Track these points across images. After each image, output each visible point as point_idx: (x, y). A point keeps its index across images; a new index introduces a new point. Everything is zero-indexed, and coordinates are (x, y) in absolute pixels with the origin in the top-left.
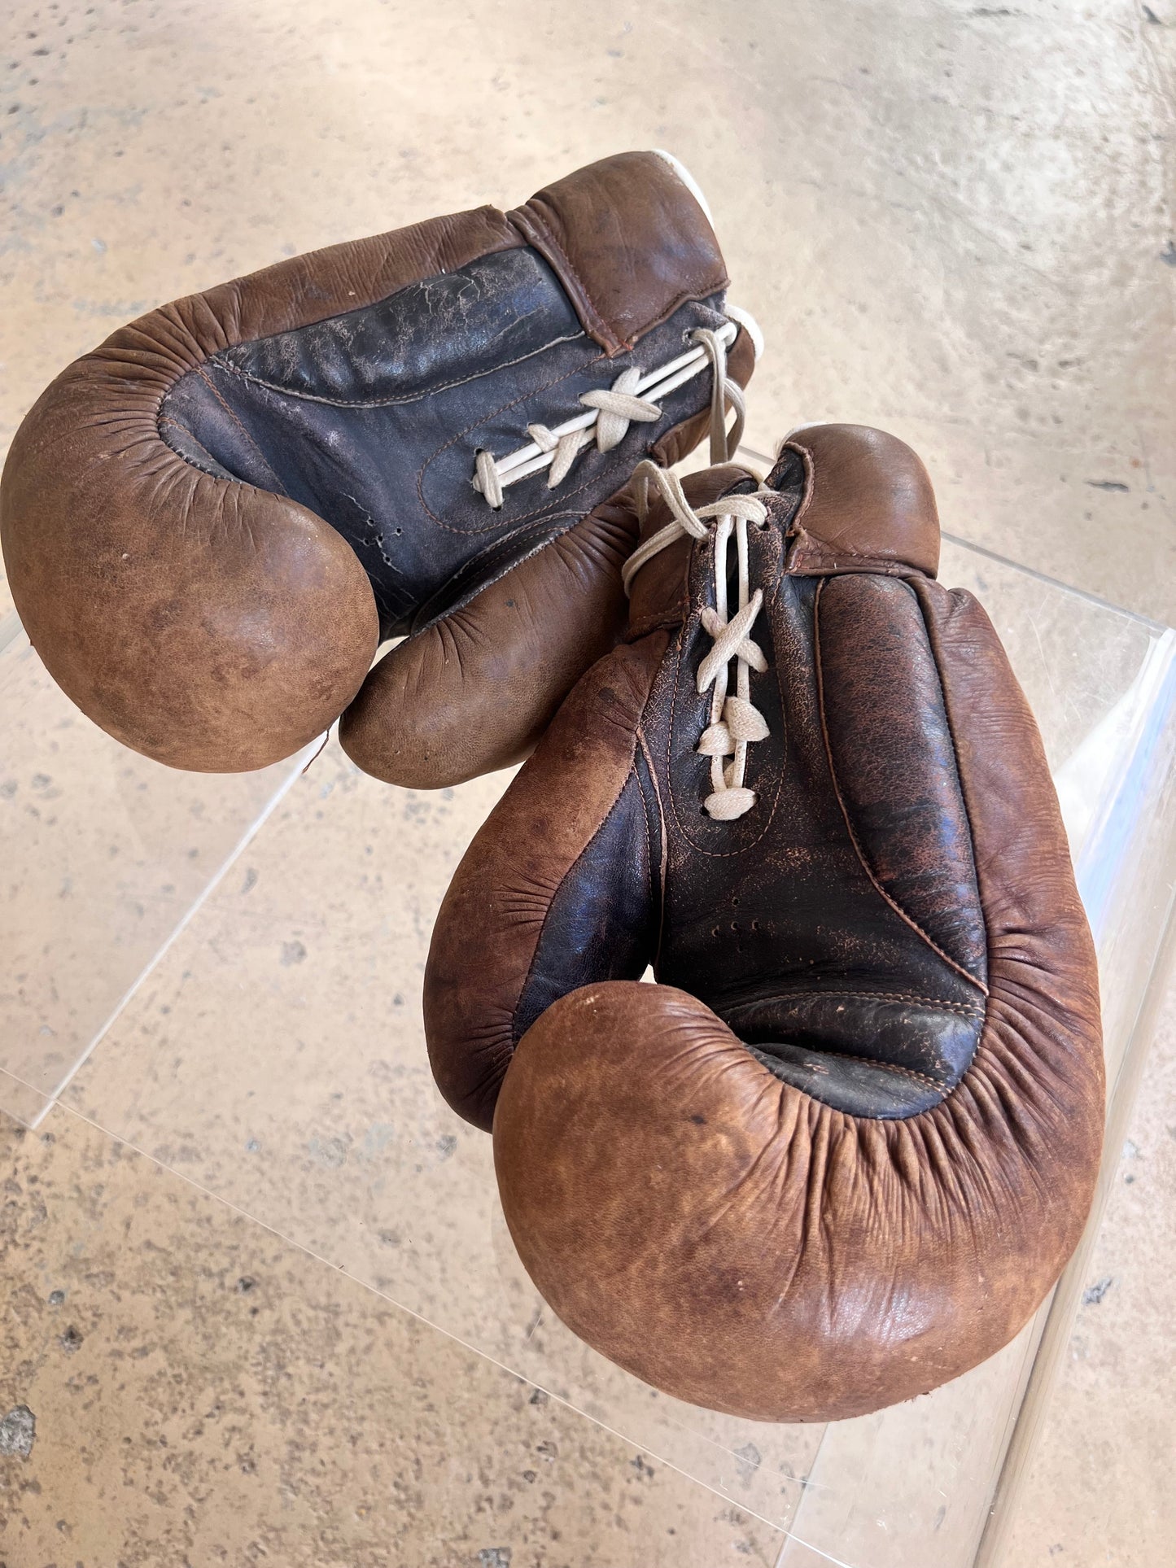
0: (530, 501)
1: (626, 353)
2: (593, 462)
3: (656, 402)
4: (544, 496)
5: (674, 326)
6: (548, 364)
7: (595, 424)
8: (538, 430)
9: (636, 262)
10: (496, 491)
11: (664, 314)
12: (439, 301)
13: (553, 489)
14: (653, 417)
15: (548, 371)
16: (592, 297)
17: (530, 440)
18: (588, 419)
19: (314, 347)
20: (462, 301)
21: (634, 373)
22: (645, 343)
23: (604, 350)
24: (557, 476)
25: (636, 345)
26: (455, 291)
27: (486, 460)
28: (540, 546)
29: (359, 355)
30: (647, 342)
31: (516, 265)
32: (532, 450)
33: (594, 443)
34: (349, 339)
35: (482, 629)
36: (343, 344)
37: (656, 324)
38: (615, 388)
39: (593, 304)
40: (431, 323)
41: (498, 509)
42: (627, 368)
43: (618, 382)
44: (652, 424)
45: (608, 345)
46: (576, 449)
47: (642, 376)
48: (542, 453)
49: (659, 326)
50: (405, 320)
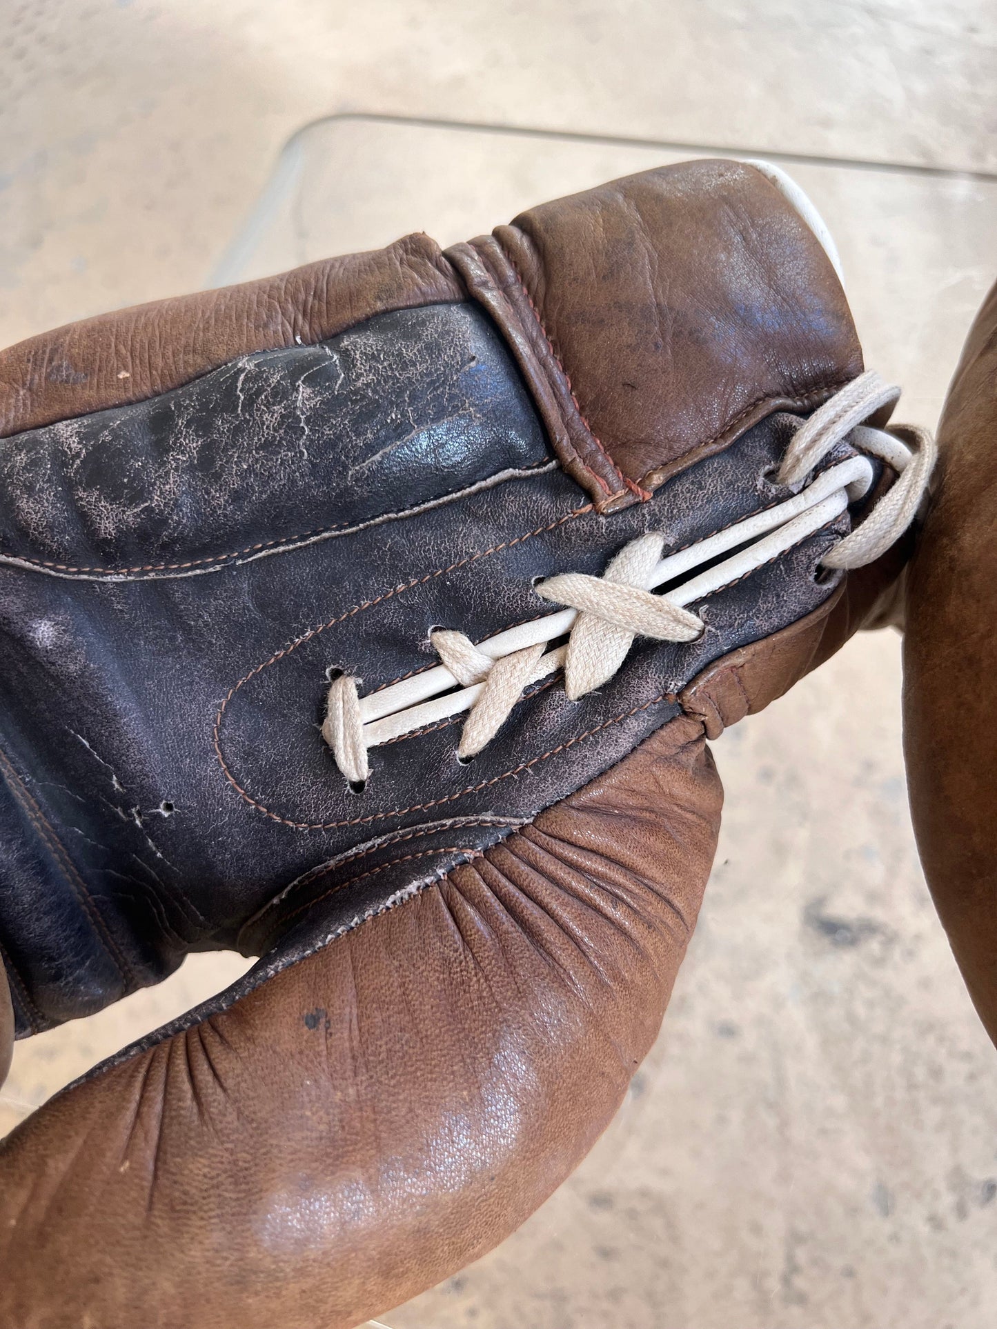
0: (421, 778)
1: (637, 505)
2: (554, 717)
3: (693, 606)
4: (446, 774)
5: (743, 456)
6: (477, 518)
7: (562, 641)
8: (452, 643)
9: (677, 335)
10: (355, 753)
11: (723, 436)
12: (259, 392)
13: (466, 760)
14: (686, 635)
15: (475, 530)
16: (580, 397)
17: (436, 660)
18: (552, 627)
19: (13, 467)
20: (304, 391)
21: (652, 545)
22: (678, 487)
23: (590, 496)
24: (477, 737)
25: (658, 492)
26: (293, 375)
27: (344, 692)
28: (412, 887)
29: (89, 487)
30: (681, 487)
31: (429, 333)
32: (436, 680)
33: (559, 678)
34: (78, 455)
35: (229, 1083)
36: (65, 465)
37: (705, 452)
38: (609, 573)
39: (581, 410)
40: (237, 431)
41: (358, 786)
42: (636, 534)
43: (617, 563)
44: (683, 648)
45: (599, 487)
46: (521, 688)
47: (667, 552)
48: (458, 687)
49: (711, 457)
50: (188, 426)
